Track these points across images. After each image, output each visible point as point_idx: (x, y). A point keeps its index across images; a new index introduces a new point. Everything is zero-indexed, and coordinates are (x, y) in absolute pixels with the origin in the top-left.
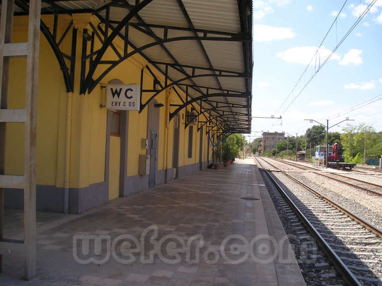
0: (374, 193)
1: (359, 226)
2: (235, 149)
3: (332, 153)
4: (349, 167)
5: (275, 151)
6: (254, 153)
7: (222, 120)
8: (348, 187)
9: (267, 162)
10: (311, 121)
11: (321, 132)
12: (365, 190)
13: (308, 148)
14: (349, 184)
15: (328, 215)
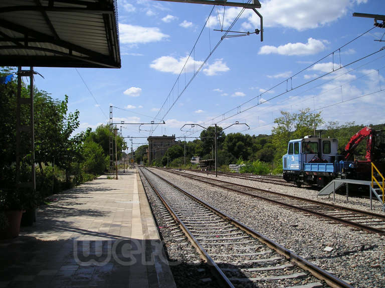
5: (166, 158)
6: (139, 163)
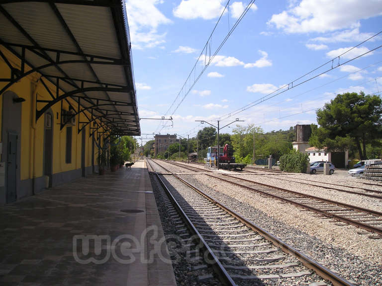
0: (267, 194)
1: (257, 237)
2: (125, 152)
3: (223, 154)
4: (240, 168)
5: (168, 153)
7: (107, 121)
8: (241, 189)
9: (159, 165)
10: (202, 122)
11: (212, 134)
12: (258, 191)
13: (200, 149)
14: (242, 186)
15: (223, 225)
